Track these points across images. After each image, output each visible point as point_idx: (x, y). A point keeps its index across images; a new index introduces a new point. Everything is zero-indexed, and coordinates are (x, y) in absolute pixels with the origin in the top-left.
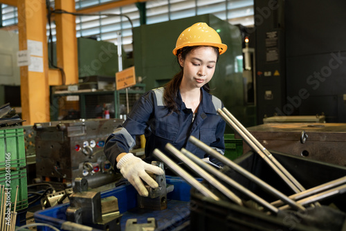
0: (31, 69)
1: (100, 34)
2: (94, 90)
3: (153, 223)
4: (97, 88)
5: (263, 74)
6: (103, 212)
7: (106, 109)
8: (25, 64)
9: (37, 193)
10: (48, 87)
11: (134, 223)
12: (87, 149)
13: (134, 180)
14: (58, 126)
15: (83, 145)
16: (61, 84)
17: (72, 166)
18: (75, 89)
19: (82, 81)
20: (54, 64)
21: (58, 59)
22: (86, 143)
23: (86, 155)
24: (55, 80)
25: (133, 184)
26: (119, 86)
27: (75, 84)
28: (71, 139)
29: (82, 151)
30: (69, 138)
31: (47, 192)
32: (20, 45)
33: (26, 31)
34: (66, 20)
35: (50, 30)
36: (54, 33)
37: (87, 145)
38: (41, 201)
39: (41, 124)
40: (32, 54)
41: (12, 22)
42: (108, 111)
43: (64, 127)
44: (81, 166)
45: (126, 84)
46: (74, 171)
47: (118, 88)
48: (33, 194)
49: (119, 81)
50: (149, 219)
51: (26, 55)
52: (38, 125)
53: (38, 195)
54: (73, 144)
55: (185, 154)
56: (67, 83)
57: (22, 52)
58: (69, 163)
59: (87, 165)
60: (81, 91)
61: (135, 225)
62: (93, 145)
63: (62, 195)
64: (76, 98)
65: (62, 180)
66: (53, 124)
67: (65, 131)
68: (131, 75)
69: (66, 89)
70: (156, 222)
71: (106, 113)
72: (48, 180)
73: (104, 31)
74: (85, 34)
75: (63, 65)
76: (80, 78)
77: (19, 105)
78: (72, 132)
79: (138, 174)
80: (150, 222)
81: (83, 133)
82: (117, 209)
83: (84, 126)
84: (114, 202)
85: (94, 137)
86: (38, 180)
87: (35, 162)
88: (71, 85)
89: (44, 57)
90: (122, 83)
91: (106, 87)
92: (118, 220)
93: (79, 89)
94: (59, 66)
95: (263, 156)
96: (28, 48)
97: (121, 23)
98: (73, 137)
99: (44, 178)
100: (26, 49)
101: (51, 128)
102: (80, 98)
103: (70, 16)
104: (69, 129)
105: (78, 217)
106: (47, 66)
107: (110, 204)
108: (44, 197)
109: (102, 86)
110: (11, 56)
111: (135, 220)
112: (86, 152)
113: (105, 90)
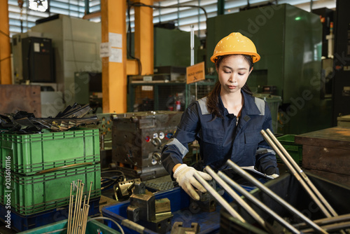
0: (111, 60)
1: (178, 20)
2: (166, 81)
3: (195, 228)
4: (169, 79)
5: (343, 68)
6: (157, 212)
7: (178, 99)
8: (107, 55)
9: (110, 178)
10: (126, 77)
11: (180, 226)
12: (156, 140)
13: (186, 187)
14: (131, 118)
15: (153, 136)
16: (137, 73)
17: (143, 155)
18: (150, 79)
19: (156, 70)
20: (132, 55)
21: (136, 50)
22: (156, 135)
23: (155, 146)
24: (132, 70)
25: (186, 191)
26: (189, 80)
27: (150, 75)
28: (143, 131)
29: (152, 142)
30: (141, 130)
31: (120, 178)
32: (102, 37)
33: (108, 24)
34: (144, 12)
35: (130, 23)
36: (133, 26)
37: (157, 137)
38: (114, 187)
39: (117, 115)
40: (113, 46)
41: (98, 9)
42: (179, 102)
43: (137, 119)
44: (150, 156)
45: (195, 78)
46: (144, 160)
47: (188, 83)
48: (108, 179)
49: (189, 75)
50: (193, 224)
51: (107, 47)
52: (115, 116)
53: (112, 181)
54: (144, 135)
55: (221, 177)
56: (143, 73)
57: (104, 44)
58: (140, 153)
59: (156, 156)
60: (154, 82)
61: (180, 228)
62: (162, 137)
63: (131, 183)
64: (150, 88)
65: (133, 166)
66: (127, 116)
67: (138, 123)
68: (201, 70)
69: (142, 80)
70: (198, 227)
71: (177, 103)
72: (121, 166)
73: (181, 16)
74: (164, 20)
75: (140, 56)
76: (155, 68)
77: (100, 90)
78: (143, 124)
79: (189, 181)
80: (193, 227)
81: (154, 126)
82: (170, 209)
83: (154, 119)
84: (167, 203)
85: (163, 128)
86: (113, 165)
87: (111, 148)
88: (146, 75)
89: (123, 48)
90: (192, 77)
91: (178, 78)
92: (169, 220)
93: (153, 80)
94: (136, 56)
95: (299, 178)
96: (110, 41)
97: (199, 16)
98: (144, 129)
99: (118, 164)
100: (107, 41)
101: (126, 119)
102: (154, 88)
103: (148, 9)
104: (141, 122)
105: (136, 215)
106: (126, 56)
107: (163, 205)
108: (116, 183)
109: (174, 77)
110: (95, 43)
111: (181, 223)
112: (155, 143)
113: (177, 82)
